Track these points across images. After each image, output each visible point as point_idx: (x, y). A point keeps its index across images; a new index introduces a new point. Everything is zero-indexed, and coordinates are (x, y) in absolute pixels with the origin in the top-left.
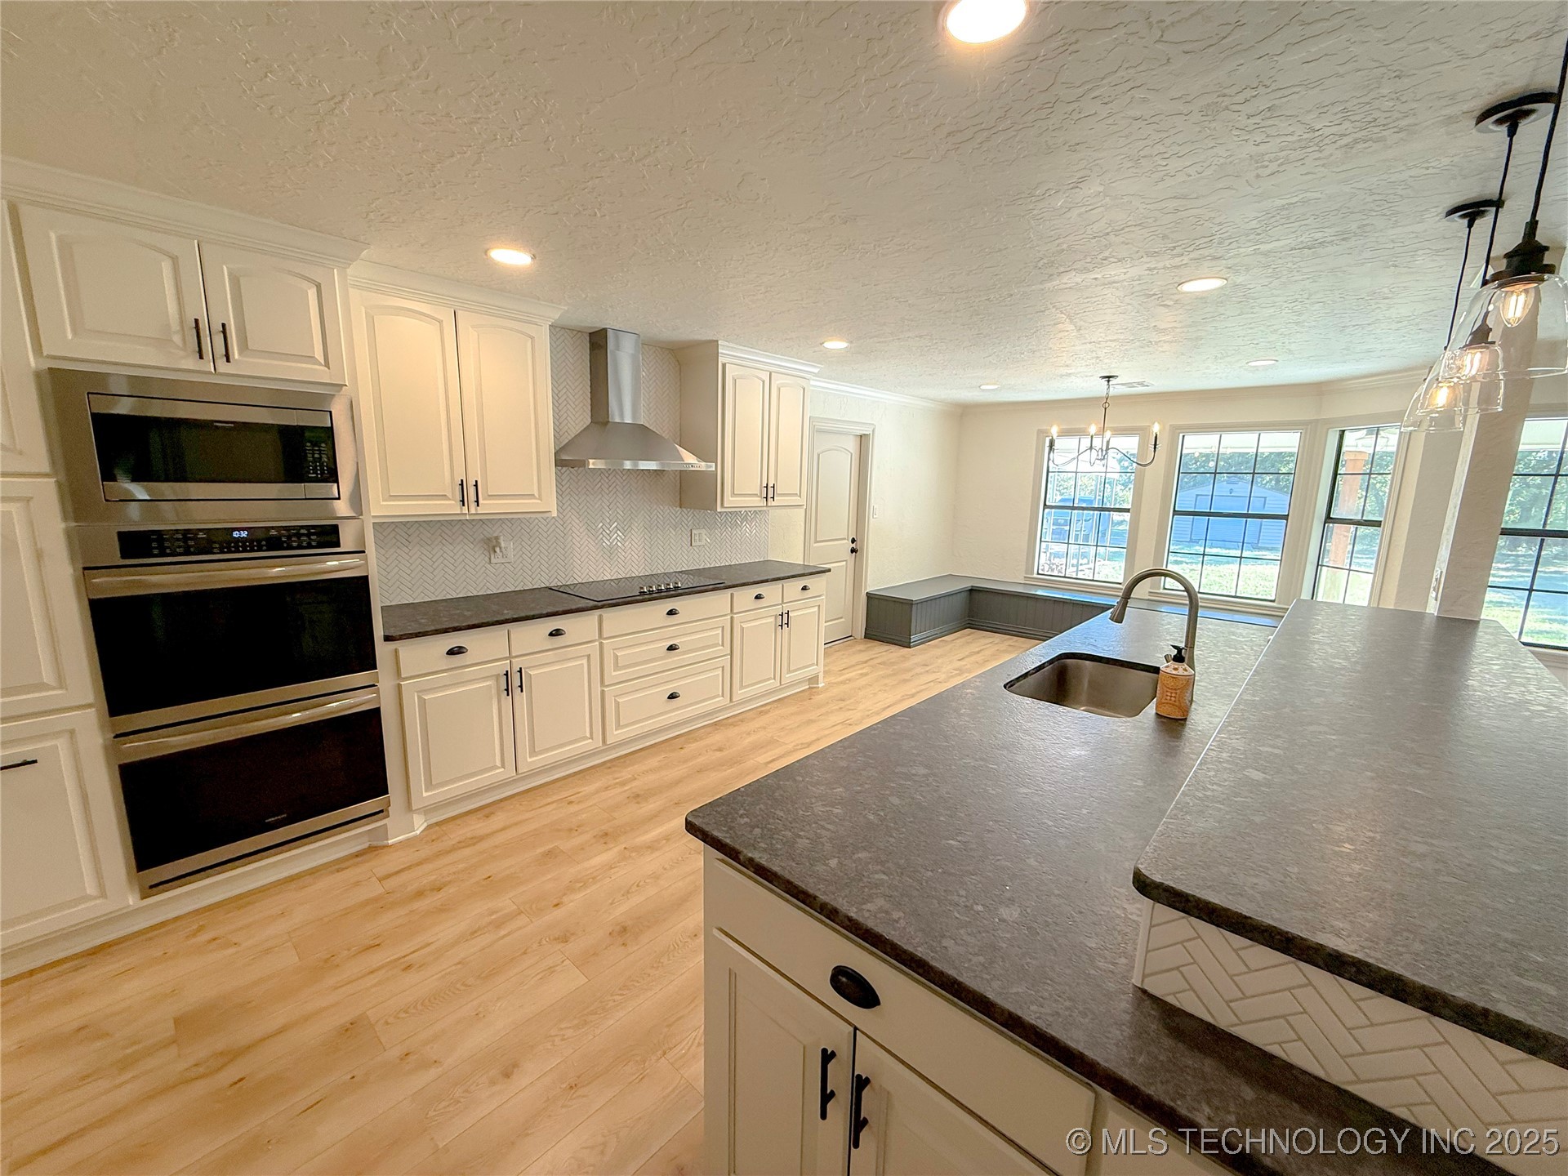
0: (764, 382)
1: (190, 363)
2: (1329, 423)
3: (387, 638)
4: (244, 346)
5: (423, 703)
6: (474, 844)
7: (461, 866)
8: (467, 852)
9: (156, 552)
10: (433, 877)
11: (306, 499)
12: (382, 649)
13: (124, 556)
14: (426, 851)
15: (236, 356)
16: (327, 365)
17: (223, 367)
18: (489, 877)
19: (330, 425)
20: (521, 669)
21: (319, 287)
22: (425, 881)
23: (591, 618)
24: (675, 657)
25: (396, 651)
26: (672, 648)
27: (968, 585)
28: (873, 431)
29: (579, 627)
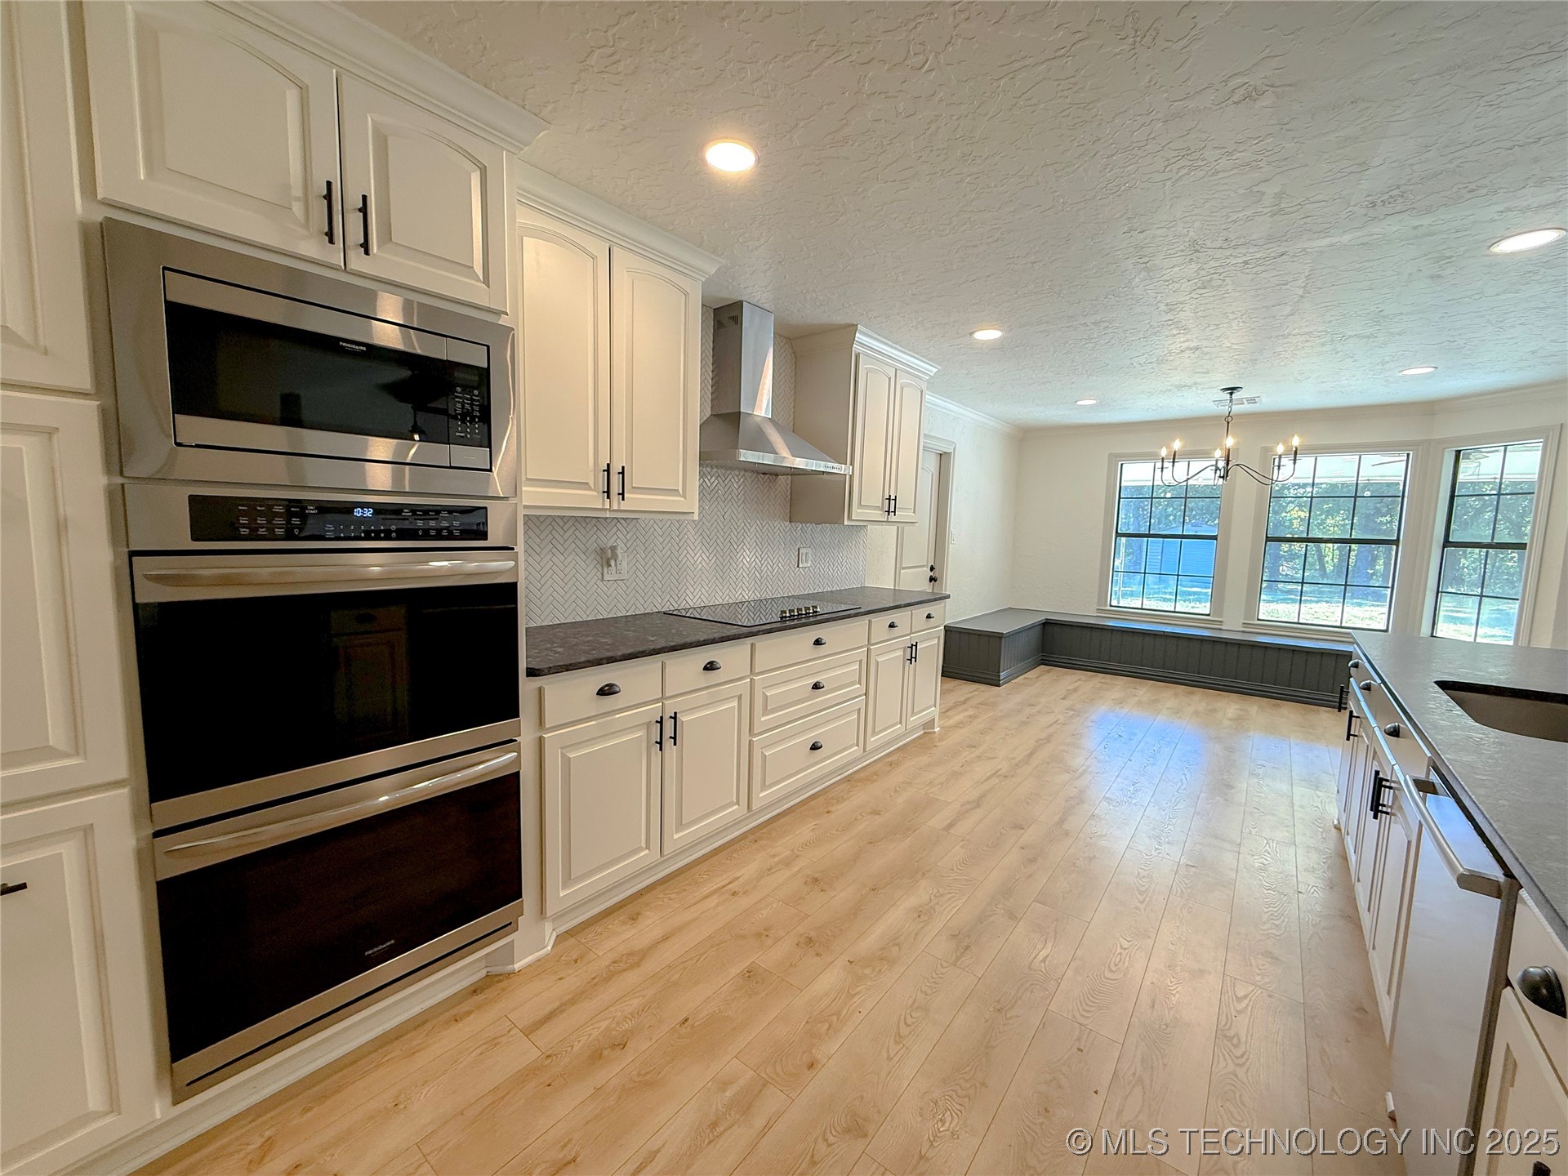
0: (890, 379)
1: (312, 247)
2: (1443, 443)
3: (532, 673)
4: (387, 236)
5: (567, 762)
6: (637, 965)
7: (636, 1003)
8: (632, 978)
9: (244, 531)
10: (604, 1024)
11: (451, 467)
12: (527, 687)
13: (195, 538)
14: (573, 980)
15: (375, 251)
16: (486, 281)
17: (357, 261)
18: (687, 1020)
19: (486, 366)
20: (675, 713)
21: (483, 171)
22: (595, 1033)
23: (744, 646)
24: (822, 698)
25: (540, 691)
26: (816, 686)
27: (1041, 618)
28: (955, 448)
29: (732, 656)
